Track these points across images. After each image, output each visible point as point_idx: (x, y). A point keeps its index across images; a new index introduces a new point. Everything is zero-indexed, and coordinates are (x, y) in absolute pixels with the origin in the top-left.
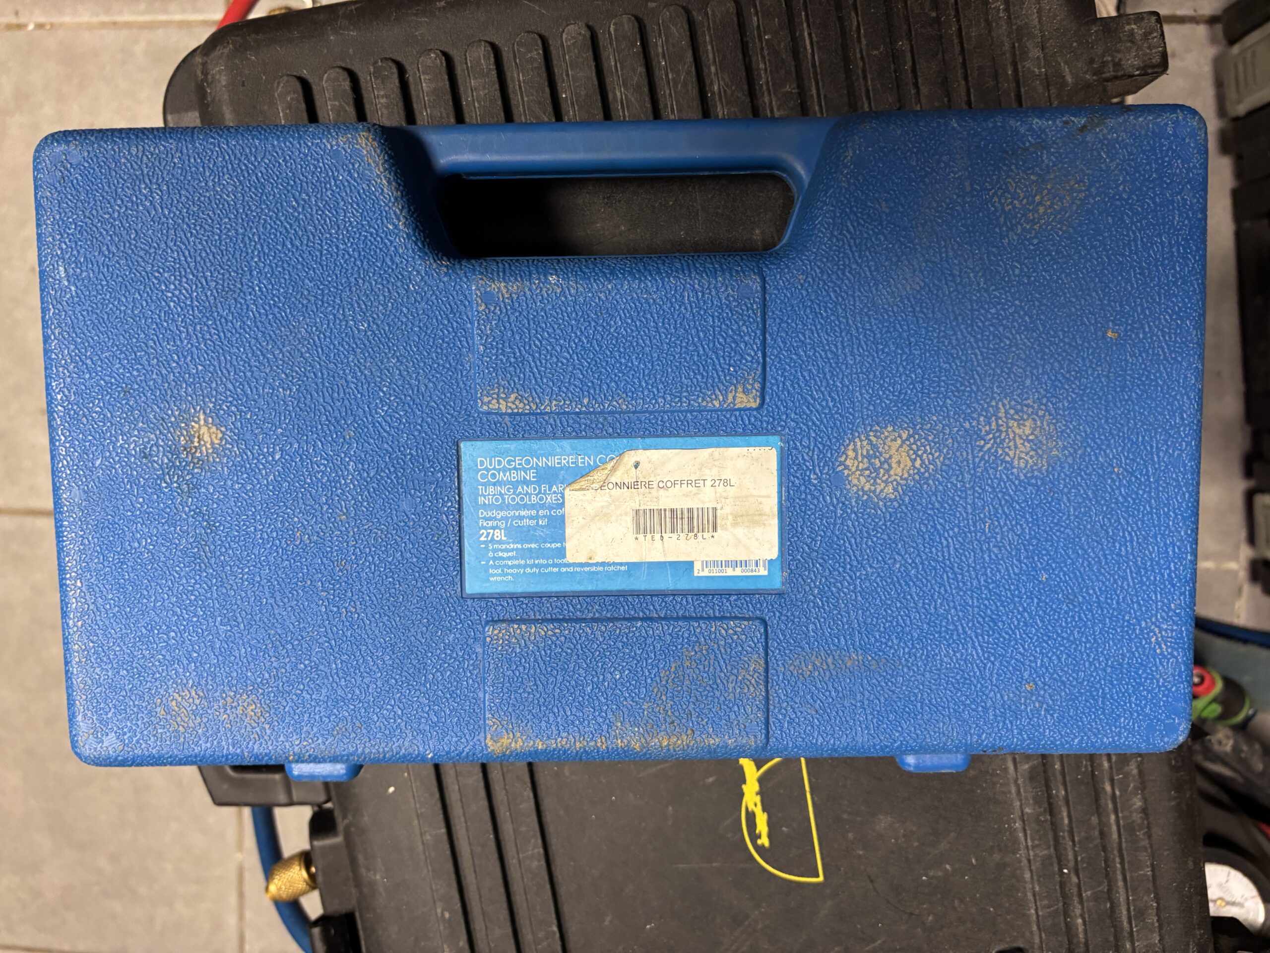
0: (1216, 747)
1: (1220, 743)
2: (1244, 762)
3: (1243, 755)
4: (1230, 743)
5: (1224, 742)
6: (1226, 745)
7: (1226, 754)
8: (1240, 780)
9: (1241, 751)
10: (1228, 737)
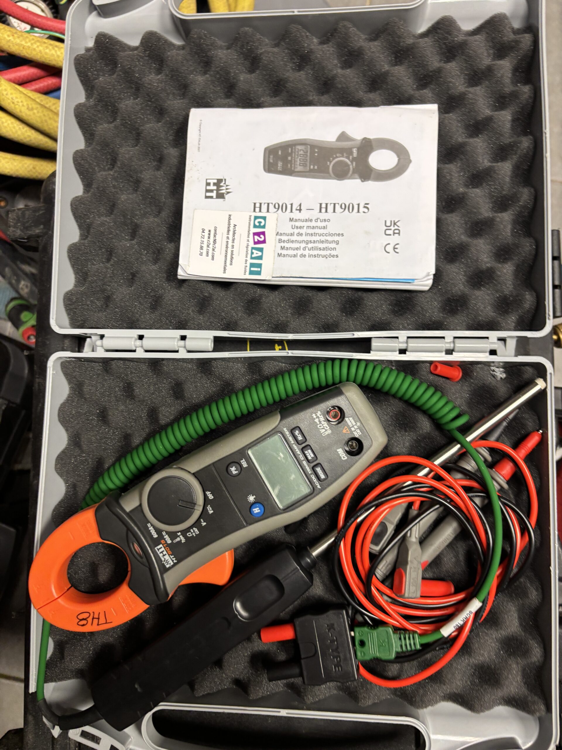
0: (29, 285)
1: (27, 286)
2: (15, 274)
3: (15, 278)
4: (21, 286)
5: (24, 287)
6: (24, 285)
7: (24, 280)
8: (18, 263)
9: (16, 280)
10: (22, 289)
